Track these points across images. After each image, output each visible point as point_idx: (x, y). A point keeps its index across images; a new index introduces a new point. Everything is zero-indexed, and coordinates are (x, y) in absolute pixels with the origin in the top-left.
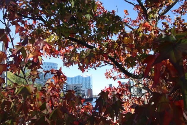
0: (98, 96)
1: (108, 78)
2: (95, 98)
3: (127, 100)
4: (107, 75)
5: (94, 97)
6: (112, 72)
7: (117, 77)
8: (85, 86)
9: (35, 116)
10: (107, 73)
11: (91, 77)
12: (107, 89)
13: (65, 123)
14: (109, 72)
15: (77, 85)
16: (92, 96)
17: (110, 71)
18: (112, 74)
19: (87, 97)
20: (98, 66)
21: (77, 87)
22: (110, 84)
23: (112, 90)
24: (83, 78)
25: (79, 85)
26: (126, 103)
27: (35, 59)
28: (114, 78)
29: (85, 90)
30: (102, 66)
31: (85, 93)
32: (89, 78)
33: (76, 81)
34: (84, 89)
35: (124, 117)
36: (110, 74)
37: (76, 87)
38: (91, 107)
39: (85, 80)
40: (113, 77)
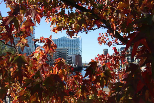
0: (88, 64)
1: (101, 43)
2: (84, 67)
3: (123, 71)
4: (100, 40)
5: (83, 65)
6: (106, 36)
7: (112, 42)
8: (72, 51)
9: (30, 84)
10: (100, 38)
11: (80, 39)
12: (100, 56)
13: (57, 90)
14: (102, 36)
15: (62, 49)
16: (81, 64)
17: (105, 35)
18: (106, 39)
19: (75, 65)
20: (89, 29)
21: (61, 53)
22: (106, 50)
23: (106, 58)
24: (69, 40)
25: (64, 49)
26: (121, 74)
27: (28, 29)
28: (108, 44)
29: (72, 57)
30: (94, 29)
31: (72, 61)
32: (77, 41)
33: (60, 44)
34: (71, 54)
35: (114, 86)
36: (104, 39)
37: (59, 52)
38: (81, 77)
39: (71, 44)
40: (107, 42)
